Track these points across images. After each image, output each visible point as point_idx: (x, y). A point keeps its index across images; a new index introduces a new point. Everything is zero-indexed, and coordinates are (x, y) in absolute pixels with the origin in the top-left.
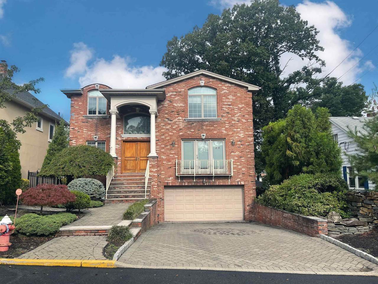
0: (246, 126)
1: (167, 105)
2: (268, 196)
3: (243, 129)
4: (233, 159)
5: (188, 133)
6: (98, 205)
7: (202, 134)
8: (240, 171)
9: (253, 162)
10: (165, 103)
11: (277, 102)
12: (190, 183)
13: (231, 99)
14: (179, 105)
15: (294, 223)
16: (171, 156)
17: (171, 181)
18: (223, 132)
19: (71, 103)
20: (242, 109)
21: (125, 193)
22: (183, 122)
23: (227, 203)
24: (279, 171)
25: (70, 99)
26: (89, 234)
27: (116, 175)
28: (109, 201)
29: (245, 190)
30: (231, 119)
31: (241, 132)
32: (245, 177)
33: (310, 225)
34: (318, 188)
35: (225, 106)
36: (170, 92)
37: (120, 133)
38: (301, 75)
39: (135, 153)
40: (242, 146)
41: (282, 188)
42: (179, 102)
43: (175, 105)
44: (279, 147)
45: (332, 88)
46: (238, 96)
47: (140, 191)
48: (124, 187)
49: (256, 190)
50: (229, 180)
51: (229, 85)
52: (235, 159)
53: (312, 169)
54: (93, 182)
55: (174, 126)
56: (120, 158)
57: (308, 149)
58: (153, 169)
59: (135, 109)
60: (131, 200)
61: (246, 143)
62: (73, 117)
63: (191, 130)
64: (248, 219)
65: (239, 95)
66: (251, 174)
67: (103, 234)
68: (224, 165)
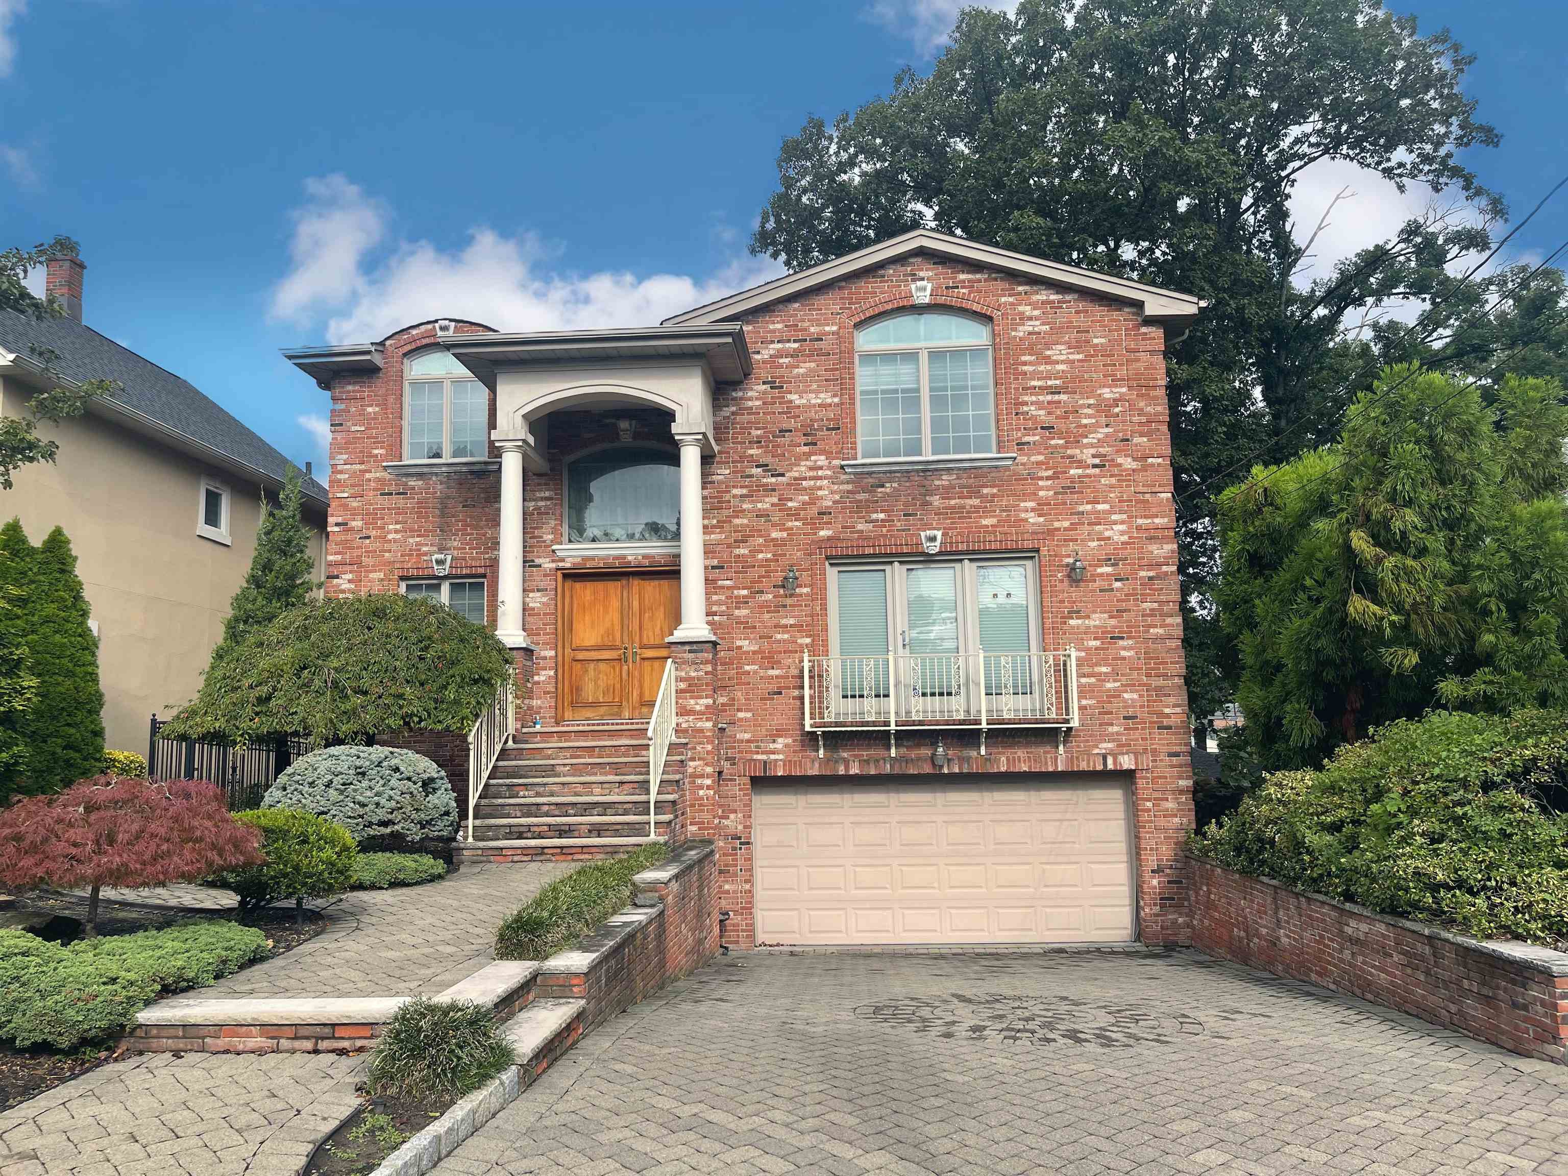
0: (1141, 489)
1: (758, 403)
2: (1257, 826)
3: (1122, 504)
4: (1078, 650)
5: (860, 527)
6: (416, 877)
7: (923, 534)
8: (1115, 705)
9: (1177, 663)
10: (750, 394)
11: (1281, 392)
12: (872, 765)
13: (1063, 362)
14: (813, 401)
15: (1409, 971)
16: (779, 636)
17: (781, 757)
18: (1026, 520)
19: (333, 411)
20: (1117, 410)
21: (557, 813)
22: (833, 480)
23: (1052, 859)
24: (1312, 702)
25: (328, 394)
26: (285, 1043)
27: (525, 730)
28: (480, 852)
29: (1143, 793)
30: (1063, 457)
31: (1114, 517)
32: (1137, 734)
33: (1505, 990)
34: (1540, 786)
35: (1034, 398)
36: (772, 342)
37: (551, 537)
38: (1392, 265)
39: (617, 627)
40: (1118, 584)
41: (1333, 789)
42: (814, 386)
43: (797, 402)
44: (1308, 582)
45: (1543, 318)
46: (1097, 345)
47: (630, 806)
48: (555, 788)
49: (1195, 792)
50: (1061, 748)
51: (1052, 297)
52: (1088, 650)
53: (1490, 689)
54: (394, 762)
55: (791, 500)
56: (552, 653)
57: (1464, 589)
58: (692, 702)
59: (615, 426)
60: (585, 850)
61: (1141, 568)
62: (341, 472)
63: (874, 516)
64: (1155, 935)
65: (1103, 340)
66: (1168, 716)
67: (359, 1043)
68: (1035, 678)
